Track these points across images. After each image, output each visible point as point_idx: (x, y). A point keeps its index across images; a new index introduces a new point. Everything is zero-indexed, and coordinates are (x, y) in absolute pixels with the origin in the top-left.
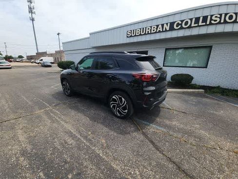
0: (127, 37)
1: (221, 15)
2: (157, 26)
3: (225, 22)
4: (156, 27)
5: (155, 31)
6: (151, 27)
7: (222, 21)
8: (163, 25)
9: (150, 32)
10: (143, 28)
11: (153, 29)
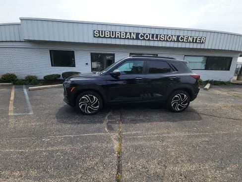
0: (95, 37)
1: (165, 35)
2: (126, 33)
3: (167, 41)
4: (125, 34)
6: (120, 32)
7: (165, 40)
8: (130, 33)
10: (113, 32)
11: (122, 35)
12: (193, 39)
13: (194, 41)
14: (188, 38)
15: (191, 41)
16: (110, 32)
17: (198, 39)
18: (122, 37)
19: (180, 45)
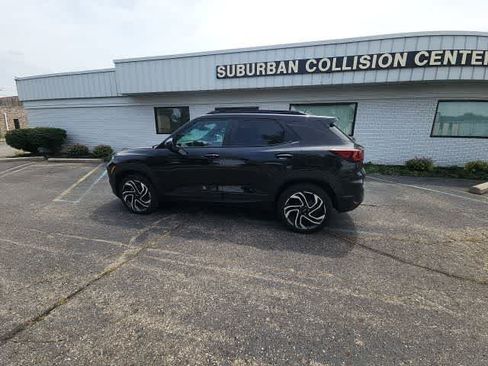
0: (218, 78)
1: (372, 56)
2: (278, 63)
3: (378, 68)
4: (274, 65)
5: (274, 72)
6: (266, 63)
7: (374, 66)
8: (287, 63)
9: (264, 73)
10: (251, 65)
11: (269, 68)
12: (460, 56)
13: (463, 62)
14: (443, 55)
15: (453, 62)
16: (245, 65)
17: (474, 57)
18: (269, 72)
19: (417, 75)
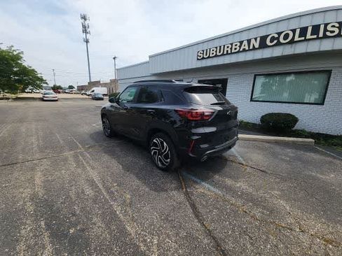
2: (241, 43)
5: (236, 51)
6: (232, 44)
8: (249, 41)
9: (229, 52)
10: (220, 47)
11: (234, 47)
18: (233, 51)
